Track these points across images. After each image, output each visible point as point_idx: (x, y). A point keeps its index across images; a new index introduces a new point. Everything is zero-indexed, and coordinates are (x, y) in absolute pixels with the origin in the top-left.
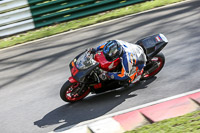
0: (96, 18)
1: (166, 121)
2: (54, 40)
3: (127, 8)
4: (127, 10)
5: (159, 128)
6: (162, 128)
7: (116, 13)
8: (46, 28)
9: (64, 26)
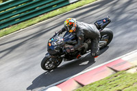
0: (38, 19)
1: (92, 84)
2: (10, 37)
3: (58, 10)
4: (58, 11)
5: (88, 89)
6: (90, 89)
7: (51, 14)
8: (4, 30)
9: (16, 27)
